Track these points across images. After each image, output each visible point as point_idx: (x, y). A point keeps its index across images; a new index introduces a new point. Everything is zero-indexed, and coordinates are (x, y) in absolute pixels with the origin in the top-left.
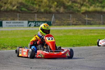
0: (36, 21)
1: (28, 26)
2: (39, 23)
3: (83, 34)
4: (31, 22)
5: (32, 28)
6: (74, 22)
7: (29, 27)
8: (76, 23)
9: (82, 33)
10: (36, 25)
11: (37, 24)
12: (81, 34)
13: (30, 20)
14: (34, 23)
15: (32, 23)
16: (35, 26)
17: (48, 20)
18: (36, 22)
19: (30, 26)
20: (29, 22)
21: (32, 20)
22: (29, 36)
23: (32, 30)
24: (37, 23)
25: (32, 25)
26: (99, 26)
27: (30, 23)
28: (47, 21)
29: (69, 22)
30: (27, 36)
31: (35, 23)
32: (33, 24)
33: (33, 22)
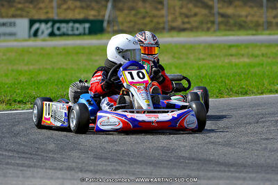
0: (56, 18)
1: (30, 36)
2: (63, 25)
3: (203, 59)
4: (40, 21)
5: (44, 40)
7: (33, 38)
8: (183, 23)
9: (201, 56)
10: (57, 32)
11: (59, 29)
12: (199, 59)
13: (36, 17)
14: (50, 24)
15: (43, 26)
16: (52, 34)
17: (95, 16)
18: (54, 22)
20: (32, 23)
21: (43, 17)
22: (31, 67)
23: (42, 49)
24: (57, 25)
25: (43, 33)
26: (253, 32)
27: (36, 26)
28: (91, 18)
29: (161, 20)
30: (26, 68)
31: (53, 26)
32: (45, 28)
33: (46, 22)
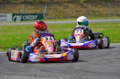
0: (23, 13)
1: (13, 21)
2: (27, 16)
4: (17, 15)
5: (18, 22)
6: (73, 13)
7: (14, 22)
8: (76, 14)
10: (24, 19)
11: (25, 18)
13: (15, 13)
14: (21, 16)
15: (18, 17)
16: (22, 20)
17: (39, 12)
18: (23, 15)
19: (15, 20)
20: (13, 15)
21: (18, 13)
22: (13, 34)
23: (18, 26)
24: (24, 16)
25: (18, 19)
26: (106, 18)
27: (15, 16)
29: (67, 13)
30: (11, 34)
31: (22, 16)
33: (19, 15)
